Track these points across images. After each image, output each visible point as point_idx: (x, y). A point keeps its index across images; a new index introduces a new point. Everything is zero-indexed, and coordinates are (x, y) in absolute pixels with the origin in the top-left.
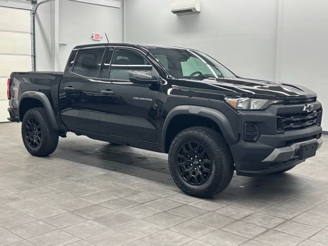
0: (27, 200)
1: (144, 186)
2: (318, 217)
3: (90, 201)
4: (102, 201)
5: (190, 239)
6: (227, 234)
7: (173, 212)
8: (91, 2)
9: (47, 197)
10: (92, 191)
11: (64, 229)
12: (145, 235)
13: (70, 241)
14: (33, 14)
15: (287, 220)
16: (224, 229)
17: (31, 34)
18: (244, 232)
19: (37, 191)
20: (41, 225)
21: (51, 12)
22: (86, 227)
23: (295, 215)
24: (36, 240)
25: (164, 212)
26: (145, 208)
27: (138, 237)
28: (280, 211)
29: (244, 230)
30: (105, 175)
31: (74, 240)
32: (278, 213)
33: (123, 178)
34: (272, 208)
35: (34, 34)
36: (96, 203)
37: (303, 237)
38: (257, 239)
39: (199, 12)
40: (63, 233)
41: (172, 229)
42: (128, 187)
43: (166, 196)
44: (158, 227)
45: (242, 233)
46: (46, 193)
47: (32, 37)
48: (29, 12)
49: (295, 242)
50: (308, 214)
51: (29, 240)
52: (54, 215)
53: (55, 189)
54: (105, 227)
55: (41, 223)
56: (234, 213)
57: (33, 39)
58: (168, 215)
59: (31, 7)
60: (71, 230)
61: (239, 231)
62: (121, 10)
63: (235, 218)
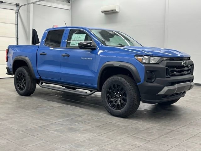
0: (13, 120)
1: (85, 113)
2: (192, 129)
3: (51, 121)
4: (59, 121)
5: (114, 141)
6: (136, 138)
7: (103, 126)
8: (52, 6)
9: (25, 118)
10: (53, 115)
11: (35, 136)
12: (86, 139)
13: (39, 142)
14: (17, 12)
15: (173, 131)
16: (134, 136)
17: (16, 24)
18: (146, 137)
19: (19, 115)
20: (21, 134)
21: (28, 12)
22: (49, 134)
23: (177, 128)
24: (18, 142)
25: (98, 126)
26: (86, 124)
27: (81, 140)
28: (168, 126)
29: (147, 136)
30: (61, 106)
31: (42, 142)
32: (167, 127)
33: (72, 108)
34: (163, 124)
35: (17, 25)
36: (55, 122)
37: (183, 140)
38: (154, 141)
39: (118, 12)
40: (35, 137)
41: (102, 135)
42: (75, 113)
43: (98, 118)
44: (93, 134)
45: (145, 138)
46: (25, 116)
47: (16, 27)
48: (15, 11)
49: (178, 143)
50: (185, 128)
51: (14, 141)
52: (29, 128)
53: (30, 114)
54: (61, 134)
55: (21, 132)
56: (140, 127)
57: (16, 28)
58: (100, 128)
59: (16, 8)
60: (40, 136)
61: (143, 137)
62: (70, 11)
63: (141, 129)
